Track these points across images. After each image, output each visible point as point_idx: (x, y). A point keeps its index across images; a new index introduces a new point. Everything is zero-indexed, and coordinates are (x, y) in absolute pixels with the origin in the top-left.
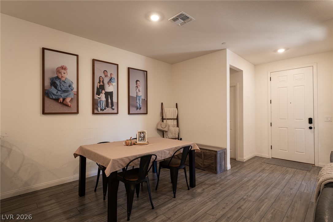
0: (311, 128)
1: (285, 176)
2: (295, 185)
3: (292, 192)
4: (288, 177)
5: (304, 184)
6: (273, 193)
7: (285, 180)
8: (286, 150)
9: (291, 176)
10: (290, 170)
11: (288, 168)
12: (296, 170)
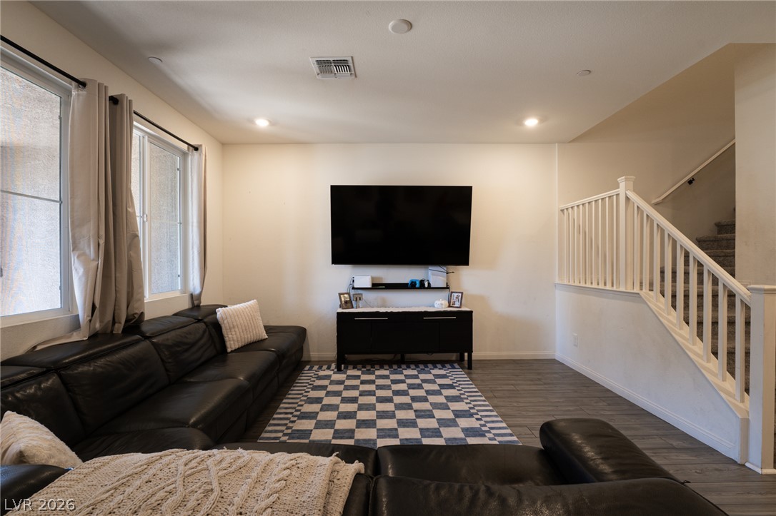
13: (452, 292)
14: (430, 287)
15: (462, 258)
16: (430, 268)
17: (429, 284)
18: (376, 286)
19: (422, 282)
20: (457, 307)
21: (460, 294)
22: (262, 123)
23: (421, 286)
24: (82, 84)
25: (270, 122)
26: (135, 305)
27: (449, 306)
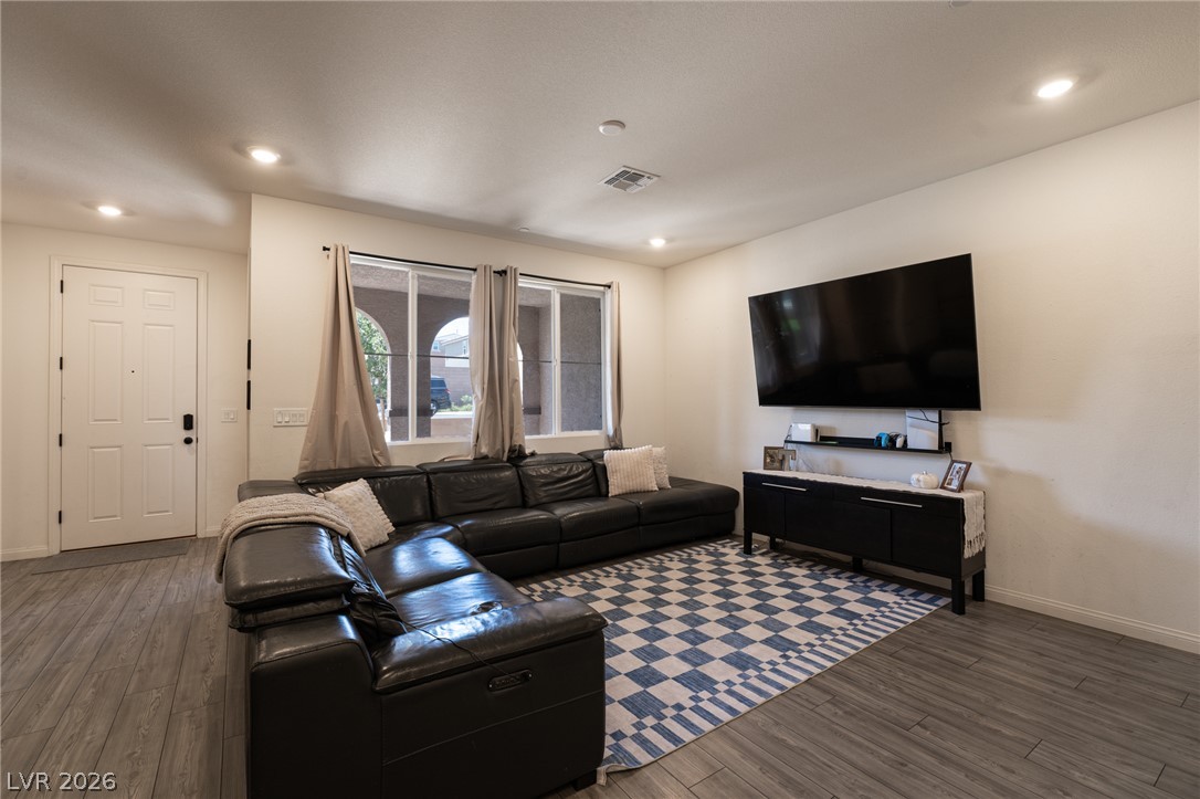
0: (188, 441)
1: (118, 587)
2: (151, 596)
3: (143, 616)
4: (126, 586)
5: (174, 586)
6: (86, 640)
7: (119, 597)
8: (115, 516)
9: (136, 580)
10: (129, 567)
11: (123, 565)
12: (147, 562)
13: (953, 462)
14: (905, 448)
15: (967, 396)
16: (909, 413)
17: (905, 442)
18: (823, 440)
19: (892, 440)
20: (952, 490)
21: (965, 466)
22: (658, 243)
23: (890, 445)
24: (475, 270)
25: (666, 239)
26: (515, 438)
27: (943, 487)
